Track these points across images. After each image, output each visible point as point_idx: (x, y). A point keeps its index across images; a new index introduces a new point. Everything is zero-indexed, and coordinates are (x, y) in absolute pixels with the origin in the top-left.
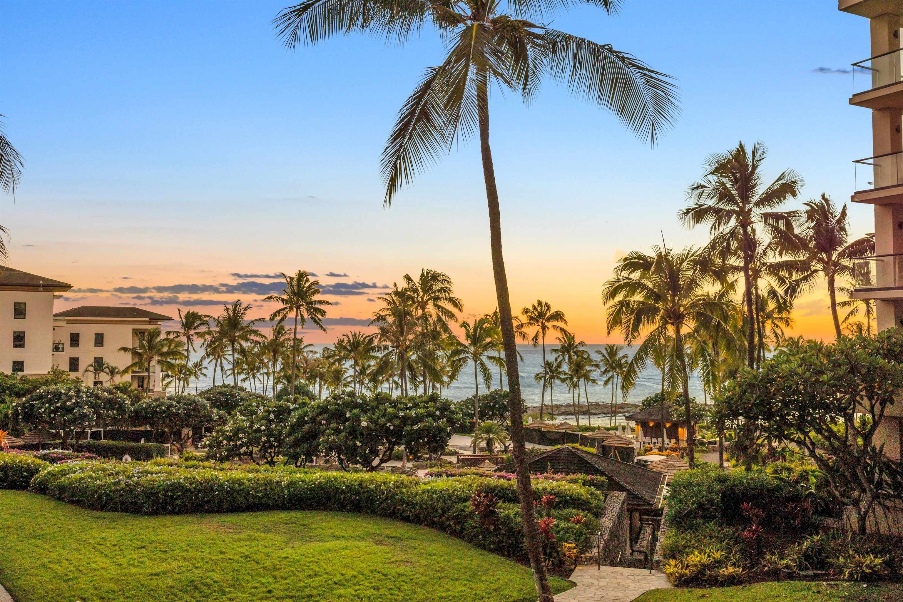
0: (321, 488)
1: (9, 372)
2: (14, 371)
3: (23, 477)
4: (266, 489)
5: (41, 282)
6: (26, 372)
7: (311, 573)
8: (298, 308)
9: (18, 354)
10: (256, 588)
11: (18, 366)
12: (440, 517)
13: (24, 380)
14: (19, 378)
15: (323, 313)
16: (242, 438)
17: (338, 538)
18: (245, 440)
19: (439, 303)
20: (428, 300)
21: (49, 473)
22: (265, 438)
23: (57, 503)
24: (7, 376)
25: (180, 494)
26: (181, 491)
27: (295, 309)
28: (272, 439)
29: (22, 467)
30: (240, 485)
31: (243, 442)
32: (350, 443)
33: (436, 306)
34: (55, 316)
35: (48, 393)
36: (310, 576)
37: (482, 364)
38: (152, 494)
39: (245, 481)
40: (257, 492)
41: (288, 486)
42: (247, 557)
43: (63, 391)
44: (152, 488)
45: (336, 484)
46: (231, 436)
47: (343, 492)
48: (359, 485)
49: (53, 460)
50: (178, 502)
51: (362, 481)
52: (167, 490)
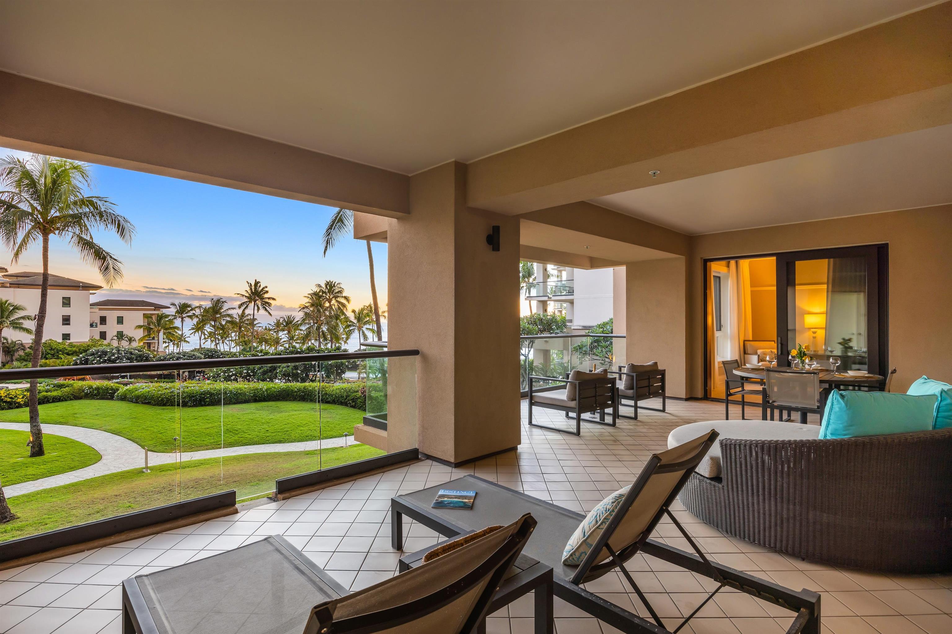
0: (284, 391)
1: (60, 341)
2: (63, 339)
3: (109, 393)
4: (254, 392)
5: (81, 284)
6: (71, 341)
7: (286, 423)
8: (255, 302)
9: (66, 329)
10: (260, 430)
11: (66, 337)
12: (345, 399)
13: (72, 345)
14: (67, 344)
15: (270, 304)
16: (232, 371)
17: (296, 411)
18: (234, 373)
19: (339, 299)
20: (333, 298)
21: (127, 390)
22: (246, 371)
23: (135, 404)
24: (59, 343)
25: (208, 396)
26: (209, 394)
27: (253, 303)
28: (249, 372)
29: (108, 388)
30: (241, 391)
31: (233, 373)
32: (294, 371)
33: (337, 301)
34: (91, 305)
35: (98, 351)
36: (285, 424)
37: (363, 332)
38: (193, 397)
39: (243, 389)
40: (250, 394)
41: (266, 390)
42: (252, 419)
43: (109, 350)
44: (193, 394)
45: (292, 388)
46: (226, 371)
47: (296, 392)
48: (304, 388)
49: (126, 384)
50: (208, 400)
51: (305, 386)
52: (202, 394)
